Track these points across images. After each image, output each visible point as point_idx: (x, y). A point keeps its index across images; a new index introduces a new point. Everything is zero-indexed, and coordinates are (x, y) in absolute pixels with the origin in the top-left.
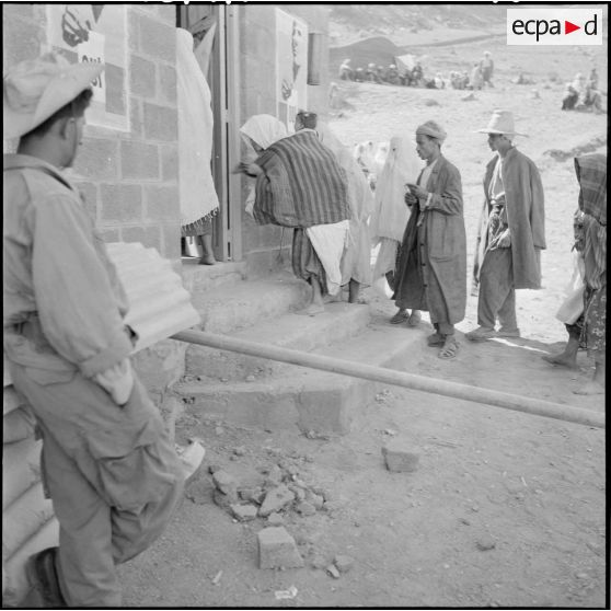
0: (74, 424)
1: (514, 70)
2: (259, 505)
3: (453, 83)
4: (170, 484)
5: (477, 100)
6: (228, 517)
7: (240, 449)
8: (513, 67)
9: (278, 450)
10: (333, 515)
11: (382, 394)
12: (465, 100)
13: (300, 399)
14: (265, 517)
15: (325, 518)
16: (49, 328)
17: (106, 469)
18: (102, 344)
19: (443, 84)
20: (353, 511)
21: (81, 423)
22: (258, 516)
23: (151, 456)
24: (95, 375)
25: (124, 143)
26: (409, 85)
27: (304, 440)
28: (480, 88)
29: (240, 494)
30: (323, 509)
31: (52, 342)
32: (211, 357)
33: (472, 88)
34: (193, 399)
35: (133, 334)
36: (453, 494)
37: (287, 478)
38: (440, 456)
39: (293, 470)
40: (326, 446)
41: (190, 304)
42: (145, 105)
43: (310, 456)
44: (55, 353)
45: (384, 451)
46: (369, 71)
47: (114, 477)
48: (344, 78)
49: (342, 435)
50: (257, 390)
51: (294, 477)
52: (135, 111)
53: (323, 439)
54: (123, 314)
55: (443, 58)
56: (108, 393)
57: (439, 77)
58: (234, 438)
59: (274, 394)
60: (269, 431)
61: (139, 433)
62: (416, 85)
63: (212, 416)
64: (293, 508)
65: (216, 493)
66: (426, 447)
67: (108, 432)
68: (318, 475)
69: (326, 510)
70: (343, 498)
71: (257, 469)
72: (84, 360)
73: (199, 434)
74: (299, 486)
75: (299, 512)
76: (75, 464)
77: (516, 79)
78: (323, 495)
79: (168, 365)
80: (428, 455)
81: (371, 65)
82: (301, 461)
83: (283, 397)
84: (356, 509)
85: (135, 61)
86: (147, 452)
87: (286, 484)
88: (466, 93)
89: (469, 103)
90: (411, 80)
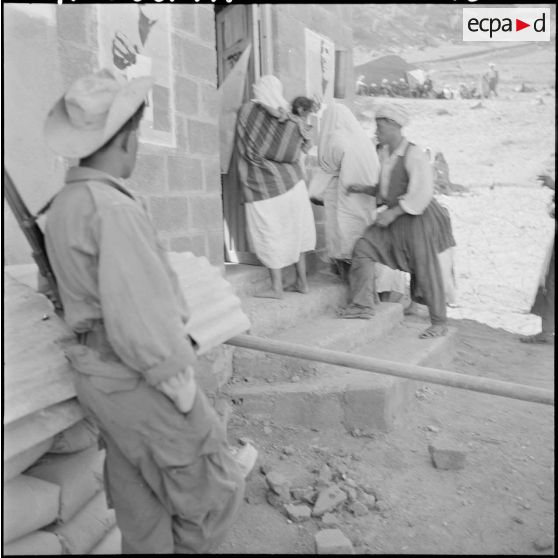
0: (139, 433)
1: (516, 80)
2: (312, 505)
3: (461, 94)
4: (231, 491)
5: (484, 108)
6: (282, 518)
7: (289, 449)
8: (515, 77)
9: (325, 449)
10: (386, 514)
11: (421, 391)
12: (473, 108)
13: (345, 398)
14: (319, 517)
15: (378, 517)
16: (114, 336)
17: (169, 477)
18: (166, 352)
19: (452, 94)
20: (405, 510)
21: (146, 432)
22: (312, 516)
23: (214, 464)
24: (159, 383)
25: (170, 158)
26: (421, 97)
27: (349, 437)
28: (486, 97)
29: (292, 494)
30: (375, 509)
31: (117, 350)
32: (257, 358)
33: (479, 97)
34: (242, 400)
35: (194, 343)
36: (503, 492)
37: (337, 477)
38: (485, 452)
39: (342, 469)
40: (371, 445)
41: (240, 310)
42: (189, 121)
43: (357, 454)
44: (119, 360)
45: (431, 449)
46: (383, 86)
47: (176, 485)
48: (359, 93)
49: (386, 433)
50: (304, 390)
51: (344, 476)
52: (180, 128)
53: (369, 437)
54: (185, 321)
55: (449, 71)
56: (171, 401)
57: (448, 88)
58: (282, 437)
59: (319, 393)
60: (315, 430)
61: (203, 442)
62: (427, 97)
63: (259, 416)
64: (346, 508)
65: (270, 493)
66: (471, 444)
67: (172, 441)
68: (366, 473)
69: (378, 509)
70: (394, 497)
71: (307, 468)
72: (149, 368)
73: (248, 434)
74: (349, 486)
75: (352, 512)
76: (140, 474)
77: (518, 88)
78: (374, 494)
79: (216, 368)
80: (474, 452)
81: (385, 81)
82: (348, 460)
83: (329, 397)
84: (407, 508)
85: (179, 81)
86: (211, 460)
87: (336, 483)
88: (474, 102)
89: (478, 111)
90: (421, 92)
